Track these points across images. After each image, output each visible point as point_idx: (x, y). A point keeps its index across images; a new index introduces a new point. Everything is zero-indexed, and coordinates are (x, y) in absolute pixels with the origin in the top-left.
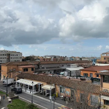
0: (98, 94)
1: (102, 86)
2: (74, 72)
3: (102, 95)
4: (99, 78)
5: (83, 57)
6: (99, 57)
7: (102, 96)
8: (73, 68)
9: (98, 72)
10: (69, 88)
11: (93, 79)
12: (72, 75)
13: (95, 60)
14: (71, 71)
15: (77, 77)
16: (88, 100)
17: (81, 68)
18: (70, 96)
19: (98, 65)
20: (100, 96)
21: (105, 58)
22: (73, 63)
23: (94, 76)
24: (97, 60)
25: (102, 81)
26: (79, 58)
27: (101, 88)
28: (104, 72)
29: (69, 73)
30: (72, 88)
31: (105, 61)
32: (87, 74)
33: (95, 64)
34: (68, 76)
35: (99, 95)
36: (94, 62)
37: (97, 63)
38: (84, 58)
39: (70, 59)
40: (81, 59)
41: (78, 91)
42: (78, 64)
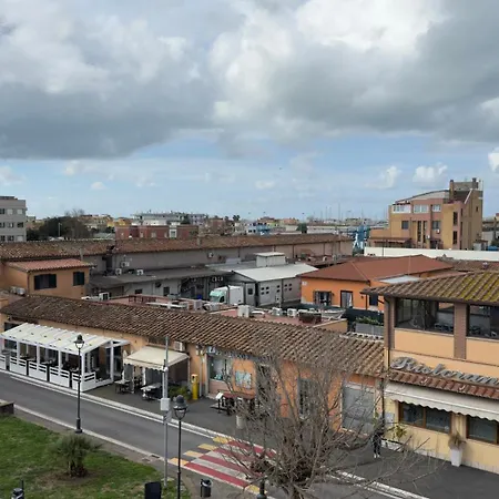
0: (374, 378)
1: (390, 345)
2: (273, 287)
3: (392, 382)
4: (380, 308)
5: (311, 220)
6: (379, 219)
7: (389, 389)
8: (269, 271)
9: (376, 284)
10: (251, 355)
11: (351, 317)
12: (264, 299)
13: (364, 232)
14: (257, 284)
15: (284, 309)
16: (330, 405)
17: (305, 268)
18: (254, 391)
19: (378, 252)
20: (382, 388)
21: (405, 225)
22: (268, 247)
23: (359, 304)
24: (373, 233)
25: (393, 325)
26: (293, 222)
27: (386, 352)
28: (399, 285)
29: (250, 292)
30: (262, 359)
31: (405, 234)
32: (329, 294)
33: (363, 252)
34: (245, 304)
35: (377, 383)
36: (360, 239)
37: (373, 244)
38: (319, 223)
39: (255, 228)
40: (303, 228)
41: (288, 371)
42: (290, 248)
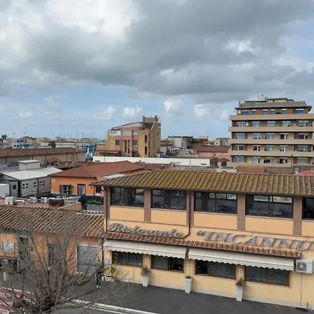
0: (97, 238)
1: (107, 217)
2: (30, 186)
3: (108, 239)
4: (102, 194)
5: (58, 138)
6: (102, 139)
7: (106, 244)
8: (27, 173)
9: (99, 179)
10: (14, 231)
11: (84, 201)
12: (24, 192)
13: (93, 147)
14: (19, 182)
15: (39, 198)
16: (67, 259)
17: (54, 170)
18: (17, 254)
19: (101, 159)
20: (102, 243)
21: (117, 142)
22: (28, 157)
23: (89, 192)
24: (99, 148)
25: (109, 204)
26: (46, 140)
27: (105, 221)
28: (113, 179)
29: (14, 187)
30: (20, 232)
31: (118, 148)
32: (70, 187)
33: (92, 159)
34: (10, 195)
35: (100, 241)
36: (90, 151)
37: (98, 154)
38: (63, 141)
39: (18, 144)
40: (53, 144)
41: (40, 239)
42: (43, 158)
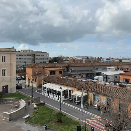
2: (111, 77)
5: (123, 58)
8: (110, 72)
10: (105, 95)
12: (109, 80)
14: (107, 76)
15: (115, 83)
17: (121, 72)
18: (106, 105)
22: (110, 66)
26: (118, 59)
29: (105, 78)
30: (109, 96)
32: (128, 79)
34: (103, 81)
38: (125, 59)
39: (106, 60)
40: (121, 61)
41: (116, 100)
42: (117, 66)
